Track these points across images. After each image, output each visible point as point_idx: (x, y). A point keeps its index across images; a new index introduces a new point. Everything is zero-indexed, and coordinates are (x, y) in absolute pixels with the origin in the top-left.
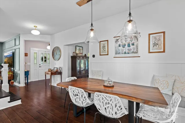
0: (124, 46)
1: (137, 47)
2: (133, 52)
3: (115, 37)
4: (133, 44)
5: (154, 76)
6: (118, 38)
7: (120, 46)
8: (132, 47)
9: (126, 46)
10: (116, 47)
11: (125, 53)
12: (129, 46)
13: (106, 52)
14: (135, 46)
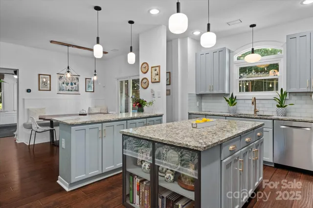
0: (67, 84)
1: (78, 86)
2: (75, 90)
3: (58, 74)
4: (75, 84)
5: (89, 108)
6: (62, 75)
7: (63, 83)
8: (74, 86)
9: (70, 84)
10: (59, 84)
11: (69, 90)
12: (72, 84)
13: (47, 88)
14: (76, 85)
